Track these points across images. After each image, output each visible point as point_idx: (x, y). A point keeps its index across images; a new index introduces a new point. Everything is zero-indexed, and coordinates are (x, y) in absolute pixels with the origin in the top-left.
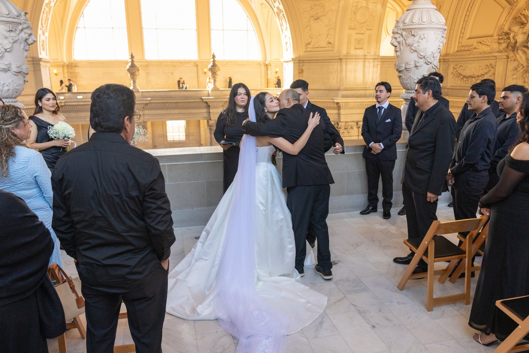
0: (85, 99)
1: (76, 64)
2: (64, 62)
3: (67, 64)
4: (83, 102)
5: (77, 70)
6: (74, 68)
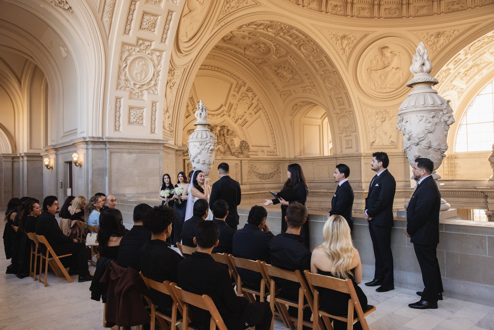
0: (448, 186)
3: (447, 156)
4: (444, 188)
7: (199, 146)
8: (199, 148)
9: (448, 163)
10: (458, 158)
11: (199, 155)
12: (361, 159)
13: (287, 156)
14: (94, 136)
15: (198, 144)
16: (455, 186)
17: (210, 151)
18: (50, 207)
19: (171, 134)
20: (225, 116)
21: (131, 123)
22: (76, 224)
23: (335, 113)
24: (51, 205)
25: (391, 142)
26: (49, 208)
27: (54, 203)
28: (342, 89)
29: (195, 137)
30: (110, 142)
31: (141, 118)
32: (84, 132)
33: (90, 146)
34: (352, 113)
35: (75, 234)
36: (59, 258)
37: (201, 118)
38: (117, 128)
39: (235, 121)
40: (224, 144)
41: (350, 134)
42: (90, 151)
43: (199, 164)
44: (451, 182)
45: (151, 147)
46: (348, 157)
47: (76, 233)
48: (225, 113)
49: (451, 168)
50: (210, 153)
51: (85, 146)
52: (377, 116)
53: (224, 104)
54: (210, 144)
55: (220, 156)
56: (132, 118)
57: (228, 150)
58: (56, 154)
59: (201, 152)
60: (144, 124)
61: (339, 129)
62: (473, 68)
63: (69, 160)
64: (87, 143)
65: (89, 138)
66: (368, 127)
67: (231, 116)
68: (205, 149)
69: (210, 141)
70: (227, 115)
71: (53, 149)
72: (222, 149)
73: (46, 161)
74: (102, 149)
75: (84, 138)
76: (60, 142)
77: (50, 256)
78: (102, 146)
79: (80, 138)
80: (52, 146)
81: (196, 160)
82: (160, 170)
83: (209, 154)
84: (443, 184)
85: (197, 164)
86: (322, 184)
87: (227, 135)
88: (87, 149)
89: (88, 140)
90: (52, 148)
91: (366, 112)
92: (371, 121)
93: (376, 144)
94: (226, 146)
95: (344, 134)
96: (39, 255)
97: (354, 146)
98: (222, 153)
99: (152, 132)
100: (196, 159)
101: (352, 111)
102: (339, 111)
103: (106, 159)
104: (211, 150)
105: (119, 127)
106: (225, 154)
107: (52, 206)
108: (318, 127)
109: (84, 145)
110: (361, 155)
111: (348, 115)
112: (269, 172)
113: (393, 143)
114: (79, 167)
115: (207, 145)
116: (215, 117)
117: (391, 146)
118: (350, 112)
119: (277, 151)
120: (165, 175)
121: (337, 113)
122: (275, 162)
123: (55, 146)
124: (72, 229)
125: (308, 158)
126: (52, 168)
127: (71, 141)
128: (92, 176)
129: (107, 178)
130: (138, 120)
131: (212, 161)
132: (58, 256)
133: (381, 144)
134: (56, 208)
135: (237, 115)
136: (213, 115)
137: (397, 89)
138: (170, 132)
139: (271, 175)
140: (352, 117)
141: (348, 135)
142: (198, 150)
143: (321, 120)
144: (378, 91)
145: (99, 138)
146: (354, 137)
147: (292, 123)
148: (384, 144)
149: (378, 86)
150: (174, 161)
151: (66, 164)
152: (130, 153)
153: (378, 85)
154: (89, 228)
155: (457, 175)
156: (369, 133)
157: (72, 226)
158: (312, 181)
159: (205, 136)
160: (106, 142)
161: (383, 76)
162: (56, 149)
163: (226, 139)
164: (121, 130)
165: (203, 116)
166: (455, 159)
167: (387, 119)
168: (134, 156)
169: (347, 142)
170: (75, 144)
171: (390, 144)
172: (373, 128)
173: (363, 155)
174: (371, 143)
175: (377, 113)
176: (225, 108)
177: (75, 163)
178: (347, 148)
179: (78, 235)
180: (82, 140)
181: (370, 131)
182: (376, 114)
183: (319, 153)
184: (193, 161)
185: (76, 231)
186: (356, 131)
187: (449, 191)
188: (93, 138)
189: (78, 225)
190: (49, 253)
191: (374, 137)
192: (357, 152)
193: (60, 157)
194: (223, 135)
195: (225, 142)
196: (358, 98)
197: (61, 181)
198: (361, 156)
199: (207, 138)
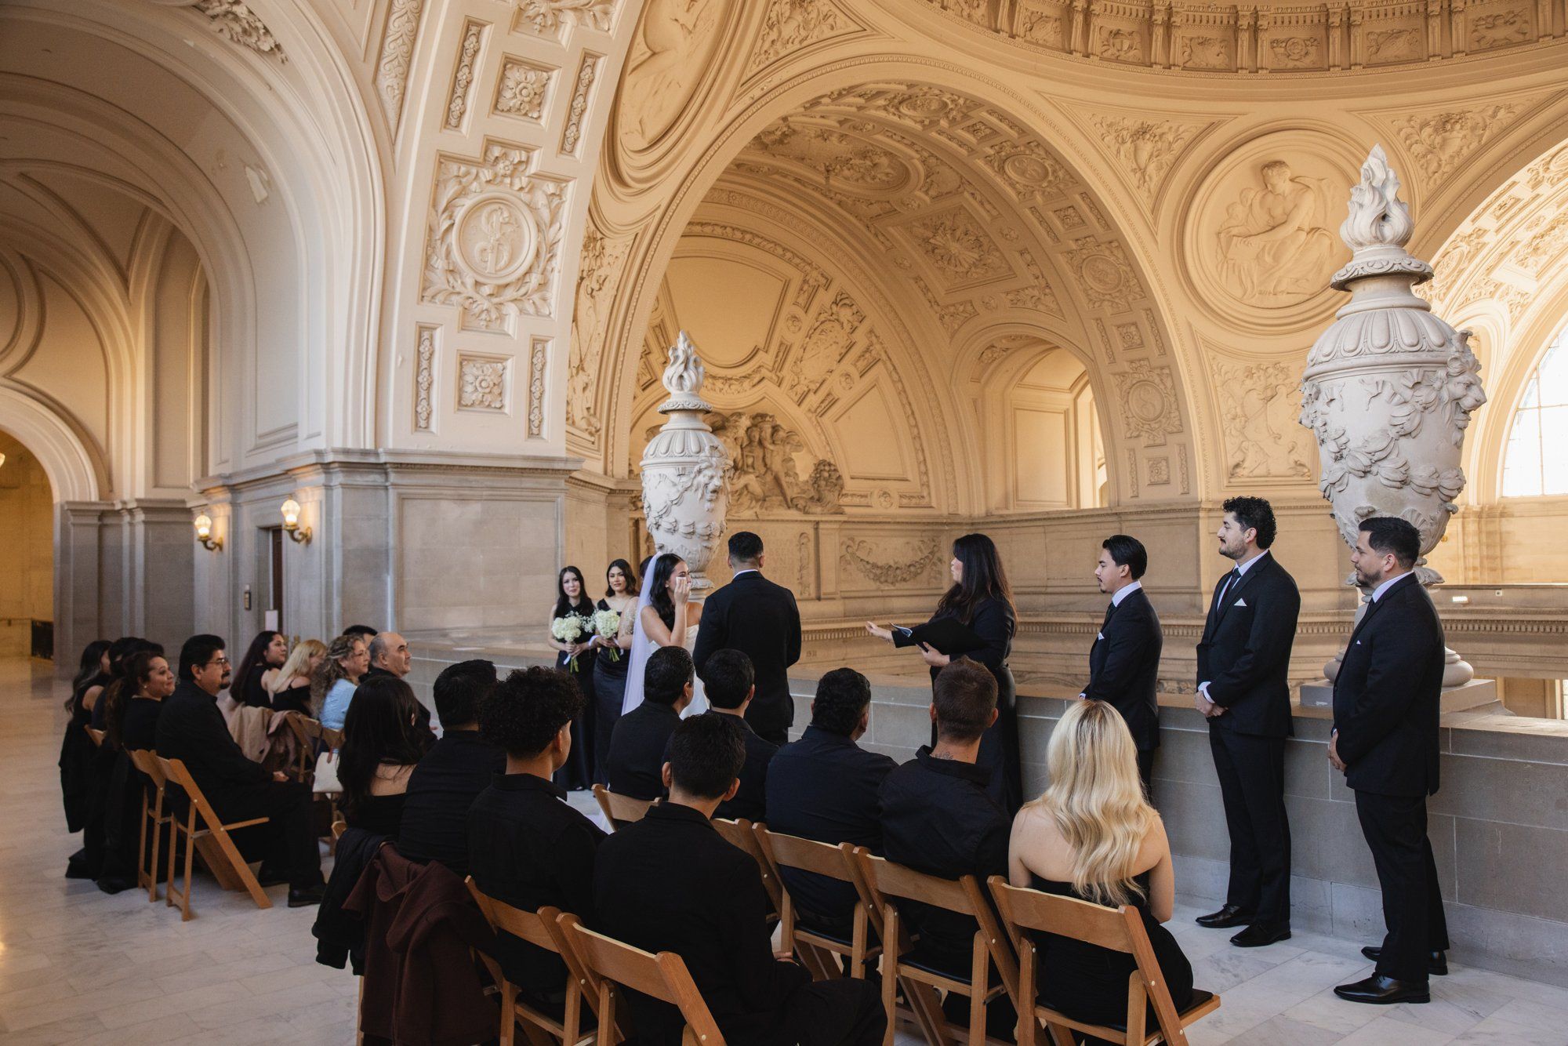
0: (1478, 604)
1: (1504, 508)
2: (1467, 505)
3: (1477, 508)
4: (1466, 612)
5: (1508, 525)
6: (1498, 519)
7: (677, 480)
8: (675, 485)
9: (1480, 532)
10: (1513, 516)
11: (674, 507)
12: (1198, 517)
13: (963, 511)
14: (350, 445)
15: (671, 472)
16: (1502, 605)
17: (710, 494)
18: (201, 671)
19: (592, 439)
20: (765, 382)
21: (466, 406)
22: (284, 725)
23: (1114, 374)
24: (203, 665)
25: (1293, 465)
26: (198, 673)
27: (215, 659)
28: (1138, 297)
29: (664, 451)
30: (399, 466)
31: (496, 391)
32: (319, 434)
33: (338, 478)
34: (1171, 375)
35: (282, 755)
36: (228, 831)
37: (682, 389)
38: (420, 422)
39: (796, 399)
40: (763, 470)
41: (1163, 441)
42: (337, 493)
43: (676, 535)
44: (1489, 594)
45: (528, 482)
46: (1158, 512)
47: (287, 752)
48: (764, 372)
49: (1488, 546)
50: (711, 501)
51: (321, 478)
52: (1249, 383)
53: (761, 345)
54: (709, 473)
55: (749, 508)
56: (469, 389)
57: (777, 491)
58: (234, 504)
59: (681, 496)
60: (506, 410)
61: (1128, 424)
62: (1561, 226)
63: (272, 521)
64: (326, 467)
65: (335, 451)
66: (1221, 416)
67: (786, 384)
68: (694, 488)
69: (709, 462)
70: (771, 380)
71: (223, 486)
72: (756, 487)
73: (202, 525)
74: (375, 487)
75: (319, 453)
76: (246, 464)
77: (201, 824)
78: (375, 478)
79: (307, 454)
80: (220, 476)
81: (665, 523)
82: (556, 553)
83: (708, 505)
84: (1463, 599)
85: (670, 535)
86: (1071, 598)
87: (773, 443)
88: (328, 487)
89: (329, 458)
90: (220, 482)
91: (1215, 368)
92: (1231, 399)
93: (1245, 472)
94: (769, 478)
95: (1144, 440)
96: (168, 819)
97: (1176, 476)
98: (757, 501)
99: (531, 435)
100: (665, 518)
101: (1169, 367)
102: (1126, 367)
103: (387, 520)
104: (714, 491)
105: (428, 418)
106: (766, 504)
107: (209, 665)
108: (1062, 416)
109: (318, 474)
110: (1197, 506)
111: (1157, 380)
112: (904, 560)
113: (1299, 468)
114: (303, 543)
115: (701, 475)
116: (736, 386)
117: (1295, 478)
118: (1162, 368)
119: (929, 494)
120: (565, 570)
121: (1123, 374)
122: (927, 527)
123: (230, 477)
124: (273, 739)
125: (1029, 514)
126: (220, 546)
127: (279, 461)
128: (344, 575)
129: (390, 580)
130: (489, 398)
131: (716, 525)
132: (224, 823)
133: (1261, 471)
134: (221, 672)
135: (802, 378)
136: (727, 379)
137: (1314, 296)
138: (591, 434)
139: (912, 569)
140: (1169, 384)
141: (1158, 442)
142: (674, 490)
143: (1070, 397)
144: (1253, 302)
145: (365, 453)
146: (1176, 449)
147: (978, 405)
148: (1273, 472)
149: (1253, 288)
150: (603, 524)
151: (263, 534)
152: (462, 499)
153: (1253, 282)
154: (325, 737)
155: (1508, 569)
156: (1224, 435)
157: (272, 729)
158: (1043, 590)
159: (694, 448)
160: (388, 466)
161: (1269, 254)
162: (233, 489)
163: (768, 456)
164: (434, 427)
165: (687, 383)
166: (1503, 519)
167: (1283, 390)
168: (474, 509)
169: (1154, 464)
170: (290, 473)
171: (1292, 472)
172: (1238, 420)
173: (1203, 506)
174: (1230, 469)
175: (1250, 374)
176: (766, 359)
177: (292, 532)
178: (1152, 484)
179: (292, 757)
180: (313, 459)
181: (1228, 431)
182: (1247, 377)
183: (1065, 499)
184: (658, 526)
185: (286, 747)
186: (1182, 428)
187: (1481, 621)
188: (346, 452)
189: (290, 727)
190: (198, 814)
191: (1240, 448)
192: (1184, 496)
193: (245, 511)
194: (760, 443)
195: (765, 465)
196: (1190, 325)
197: (247, 588)
198: (1198, 510)
199: (702, 454)
